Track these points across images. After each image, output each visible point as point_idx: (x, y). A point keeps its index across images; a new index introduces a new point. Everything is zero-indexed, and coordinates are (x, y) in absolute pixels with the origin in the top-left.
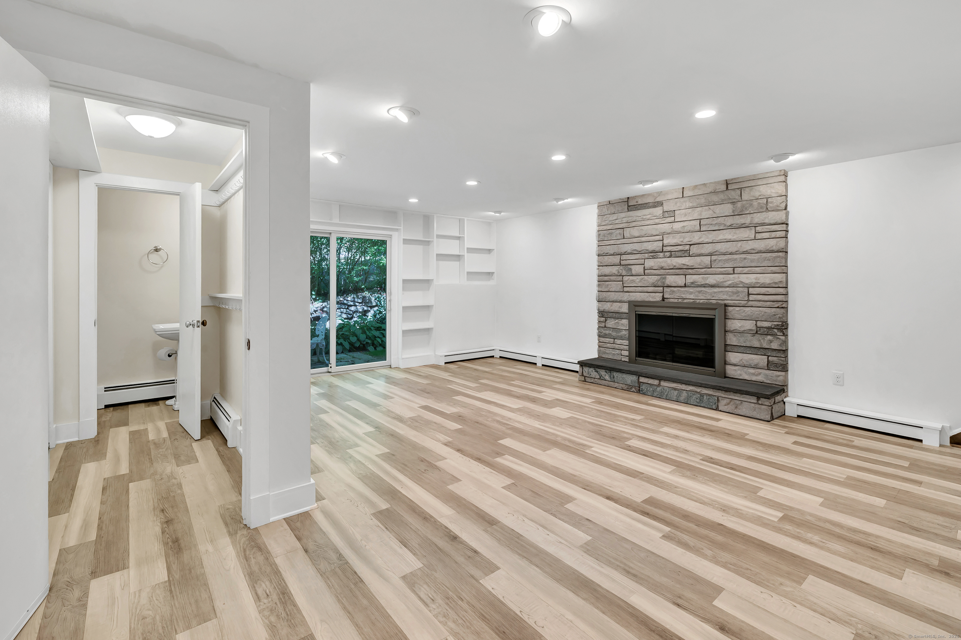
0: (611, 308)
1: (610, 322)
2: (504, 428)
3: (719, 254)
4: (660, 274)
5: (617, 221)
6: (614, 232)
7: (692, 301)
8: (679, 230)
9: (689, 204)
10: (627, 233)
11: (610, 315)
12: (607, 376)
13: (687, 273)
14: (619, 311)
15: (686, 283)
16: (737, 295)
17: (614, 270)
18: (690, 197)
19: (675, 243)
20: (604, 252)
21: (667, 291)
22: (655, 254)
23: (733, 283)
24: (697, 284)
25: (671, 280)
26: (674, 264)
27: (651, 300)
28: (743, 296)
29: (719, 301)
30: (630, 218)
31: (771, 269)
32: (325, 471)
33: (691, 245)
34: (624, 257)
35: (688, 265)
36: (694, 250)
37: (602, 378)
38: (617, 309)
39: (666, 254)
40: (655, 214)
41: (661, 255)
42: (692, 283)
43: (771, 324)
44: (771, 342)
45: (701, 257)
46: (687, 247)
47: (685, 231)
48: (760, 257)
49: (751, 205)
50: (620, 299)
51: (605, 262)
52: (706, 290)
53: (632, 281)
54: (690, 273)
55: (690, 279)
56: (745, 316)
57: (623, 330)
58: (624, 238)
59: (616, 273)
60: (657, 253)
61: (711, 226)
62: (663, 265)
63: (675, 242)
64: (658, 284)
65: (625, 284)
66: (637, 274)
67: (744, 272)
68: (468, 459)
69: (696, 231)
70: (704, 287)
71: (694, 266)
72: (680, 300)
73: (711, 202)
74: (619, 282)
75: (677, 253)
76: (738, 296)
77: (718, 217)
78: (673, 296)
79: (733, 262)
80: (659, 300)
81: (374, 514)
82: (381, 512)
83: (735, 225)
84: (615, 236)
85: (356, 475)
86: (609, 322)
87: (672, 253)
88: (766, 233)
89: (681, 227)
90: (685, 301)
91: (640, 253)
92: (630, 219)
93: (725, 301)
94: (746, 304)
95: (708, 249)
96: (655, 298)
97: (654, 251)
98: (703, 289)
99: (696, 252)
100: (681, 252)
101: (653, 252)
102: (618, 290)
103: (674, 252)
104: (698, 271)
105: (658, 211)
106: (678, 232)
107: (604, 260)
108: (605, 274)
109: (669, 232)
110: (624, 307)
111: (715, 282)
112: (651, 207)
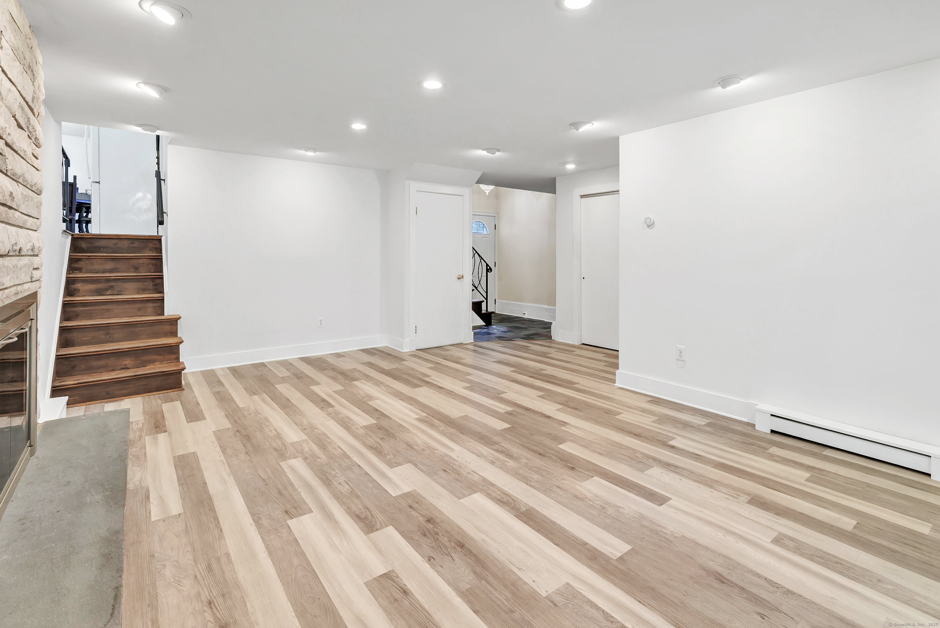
2: (503, 444)
68: (537, 410)
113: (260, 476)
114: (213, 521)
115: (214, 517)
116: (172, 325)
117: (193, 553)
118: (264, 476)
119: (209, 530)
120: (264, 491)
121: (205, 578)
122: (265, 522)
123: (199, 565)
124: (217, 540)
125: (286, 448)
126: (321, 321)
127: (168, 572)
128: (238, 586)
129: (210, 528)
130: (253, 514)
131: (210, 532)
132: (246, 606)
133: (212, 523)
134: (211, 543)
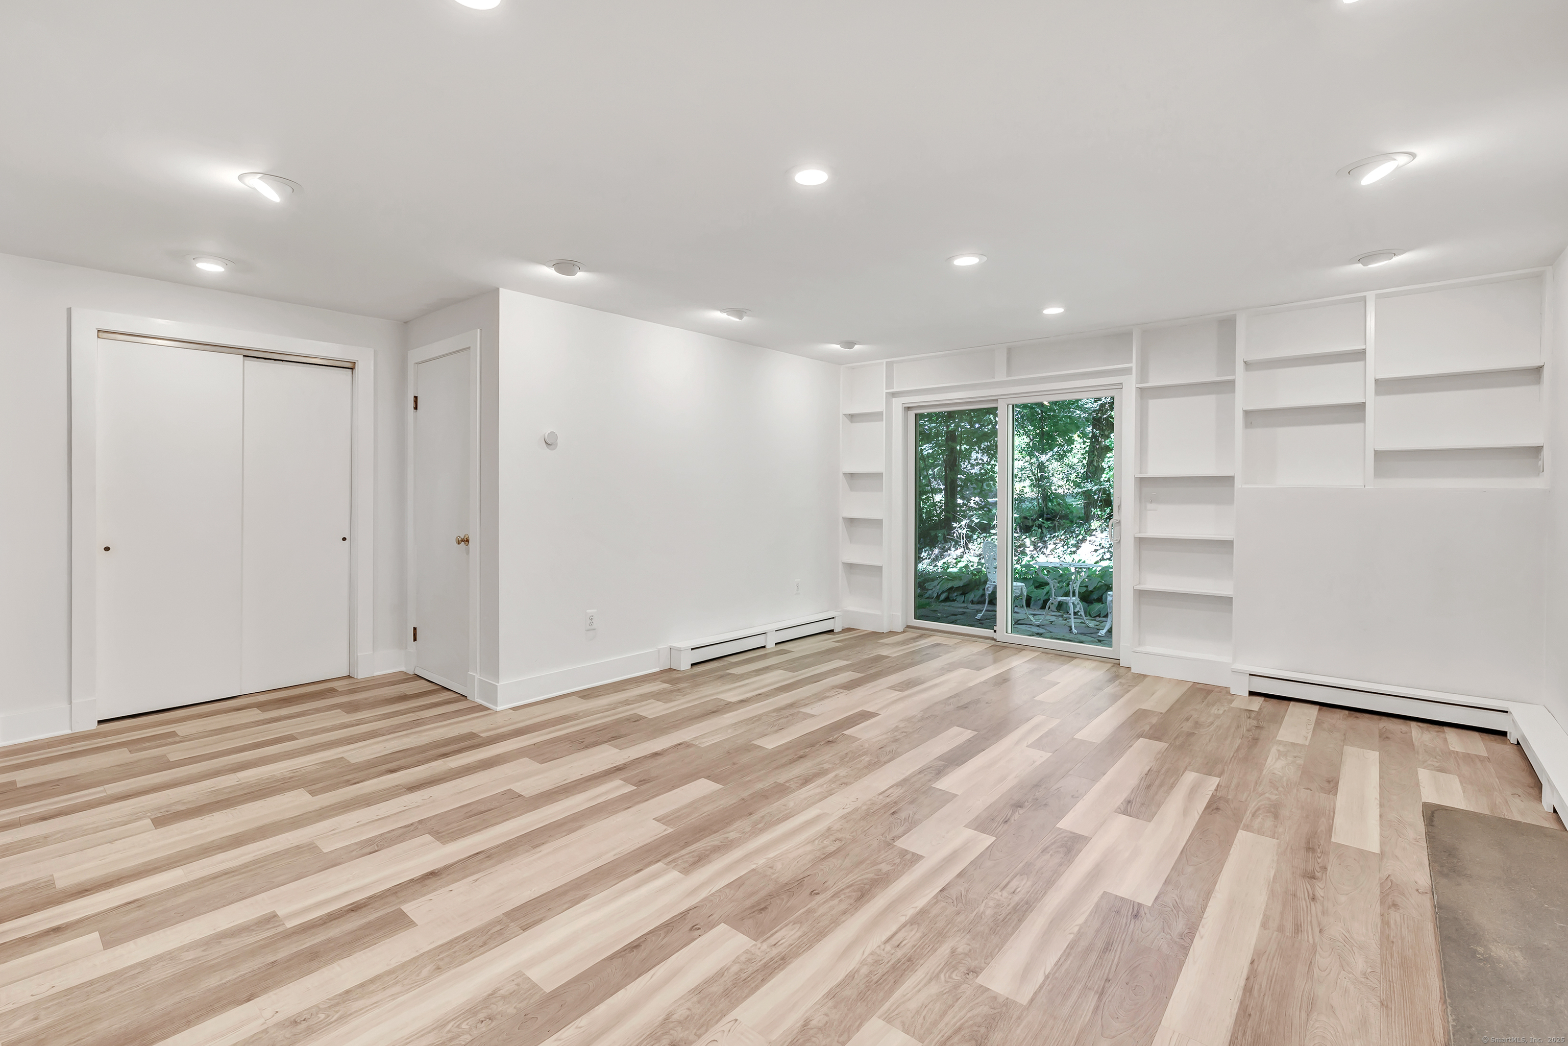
113: (1097, 1008)
114: (1256, 987)
115: (1250, 995)
117: (1313, 962)
118: (1091, 1001)
119: (1272, 977)
120: (1127, 972)
121: (1309, 923)
122: (1180, 926)
123: (1311, 941)
124: (1267, 953)
125: (960, 1029)
127: (1359, 964)
128: (1272, 893)
129: (1268, 979)
130: (1185, 950)
131: (1271, 973)
132: (1275, 875)
133: (1261, 986)
134: (1279, 957)
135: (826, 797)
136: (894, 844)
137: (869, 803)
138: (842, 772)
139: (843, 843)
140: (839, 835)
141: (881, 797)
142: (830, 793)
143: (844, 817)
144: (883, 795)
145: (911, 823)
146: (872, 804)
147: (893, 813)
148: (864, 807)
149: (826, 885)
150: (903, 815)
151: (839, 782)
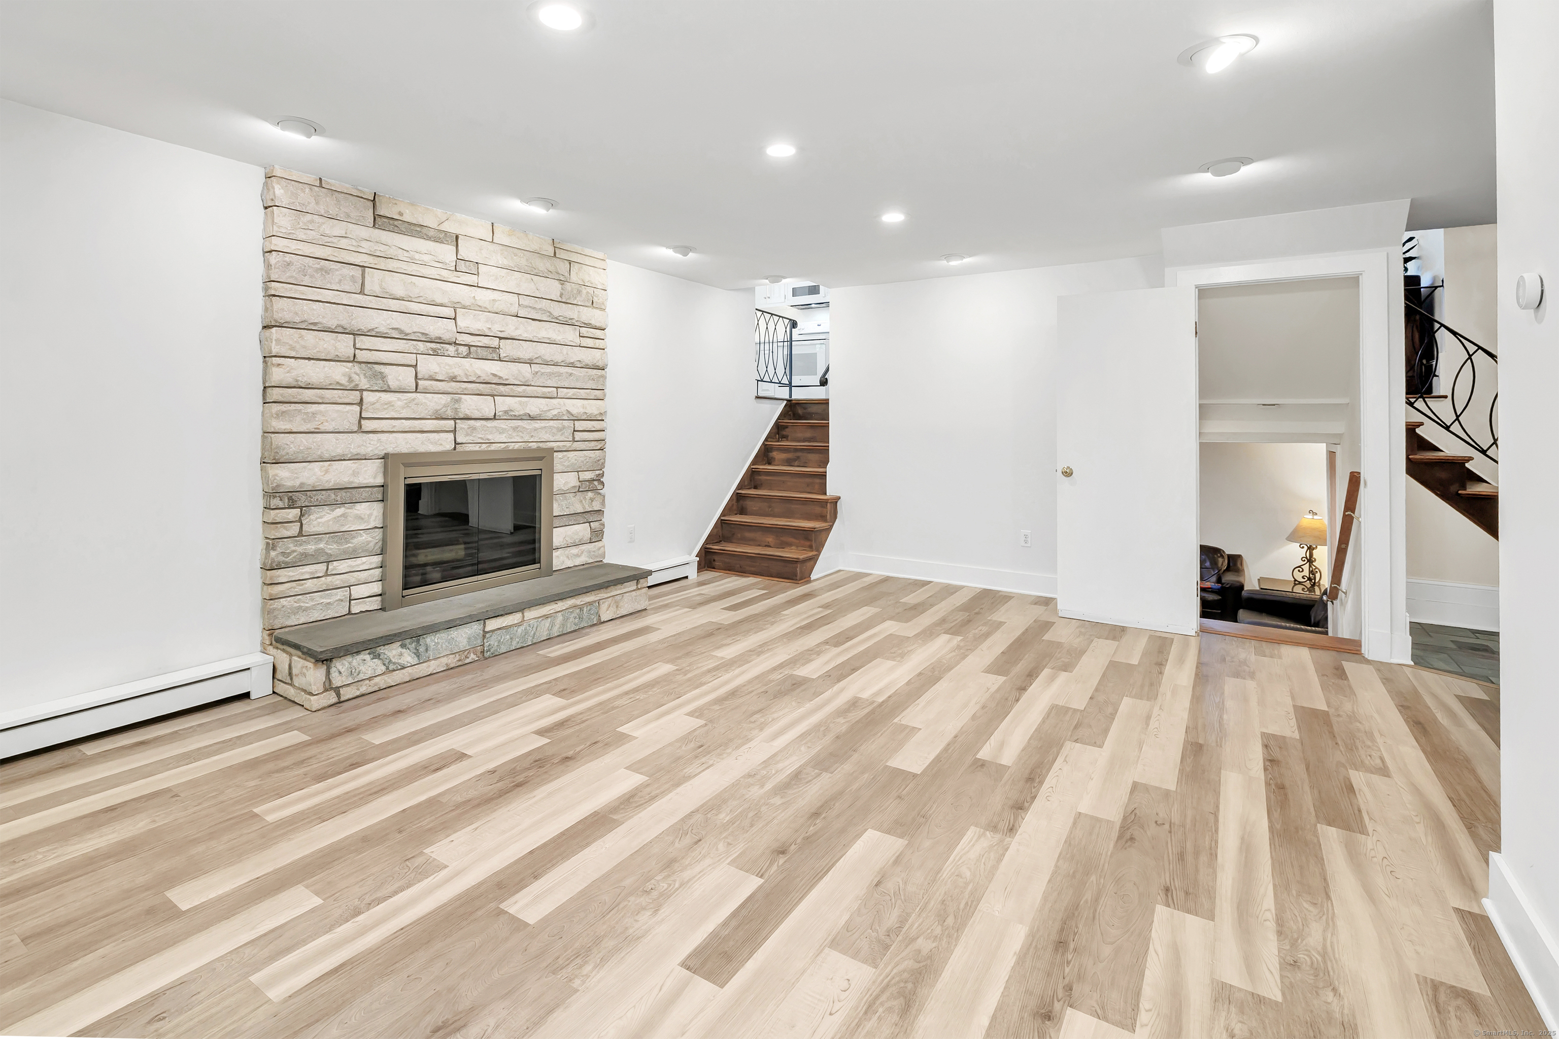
0: (327, 477)
1: (319, 518)
3: (541, 362)
4: (450, 390)
5: (343, 243)
6: (337, 270)
7: (503, 445)
8: (485, 306)
9: (502, 261)
10: (374, 281)
11: (322, 496)
12: (406, 655)
13: (497, 392)
14: (352, 482)
15: (497, 412)
16: (561, 432)
17: (338, 372)
18: (504, 248)
19: (479, 330)
20: (306, 317)
21: (462, 428)
22: (438, 346)
23: (559, 412)
24: (513, 413)
25: (471, 405)
26: (479, 373)
27: (433, 448)
28: (568, 435)
29: (541, 445)
30: (382, 248)
31: (595, 394)
32: (1417, 975)
33: (500, 338)
34: (363, 342)
35: (500, 378)
36: (507, 348)
37: (391, 667)
38: (346, 480)
39: (461, 349)
40: (441, 258)
41: (451, 349)
42: (506, 412)
43: (593, 474)
44: (592, 500)
45: (516, 364)
46: (495, 342)
47: (495, 310)
48: (586, 374)
49: (579, 292)
50: (354, 451)
51: (304, 347)
52: (525, 426)
53: (386, 404)
54: (502, 392)
55: (504, 403)
56: (568, 466)
57: (361, 532)
58: (362, 292)
59: (344, 381)
60: (442, 345)
61: (532, 311)
62: (457, 372)
63: (479, 328)
64: (447, 413)
65: (367, 411)
66: (400, 388)
67: (569, 395)
69: (510, 314)
70: (521, 419)
71: (509, 381)
72: (484, 446)
73: (535, 269)
74: (348, 407)
75: (479, 351)
76: (562, 435)
77: (542, 298)
78: (471, 438)
79: (557, 378)
80: (450, 447)
81: (1363, 831)
82: (1346, 826)
83: (562, 317)
84: (337, 280)
85: (1330, 908)
86: (317, 519)
87: (472, 349)
88: (591, 339)
89: (490, 300)
90: (493, 447)
91: (404, 337)
92: (380, 249)
93: (548, 443)
94: (570, 446)
95: (526, 351)
96: (441, 445)
97: (440, 338)
98: (519, 423)
99: (511, 354)
100: (486, 349)
101: (440, 341)
102: (346, 426)
103: (475, 348)
104: (514, 391)
105: (446, 252)
106: (483, 310)
107: (302, 343)
108: (309, 381)
109: (468, 304)
110: (366, 471)
111: (538, 411)
112: (429, 238)
116: (822, 507)
126: (1026, 536)
135: (769, 758)
136: (706, 722)
137: (725, 755)
138: (756, 792)
139: (748, 720)
140: (752, 725)
141: (711, 762)
142: (766, 763)
143: (749, 740)
144: (709, 765)
145: (686, 739)
146: (721, 755)
147: (702, 746)
148: (729, 751)
149: (758, 696)
150: (692, 745)
151: (758, 777)
